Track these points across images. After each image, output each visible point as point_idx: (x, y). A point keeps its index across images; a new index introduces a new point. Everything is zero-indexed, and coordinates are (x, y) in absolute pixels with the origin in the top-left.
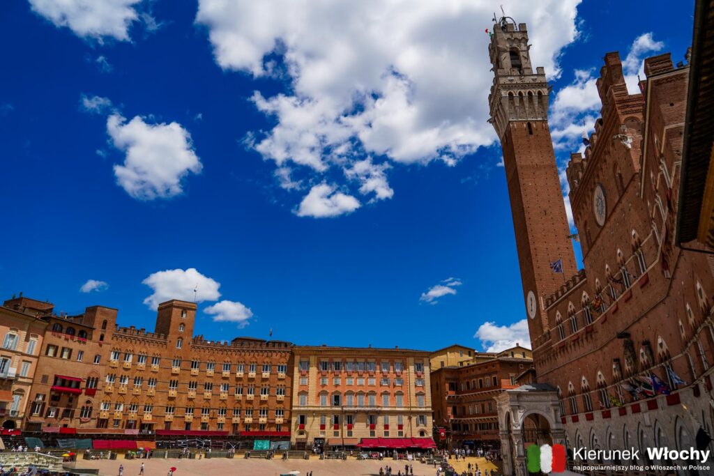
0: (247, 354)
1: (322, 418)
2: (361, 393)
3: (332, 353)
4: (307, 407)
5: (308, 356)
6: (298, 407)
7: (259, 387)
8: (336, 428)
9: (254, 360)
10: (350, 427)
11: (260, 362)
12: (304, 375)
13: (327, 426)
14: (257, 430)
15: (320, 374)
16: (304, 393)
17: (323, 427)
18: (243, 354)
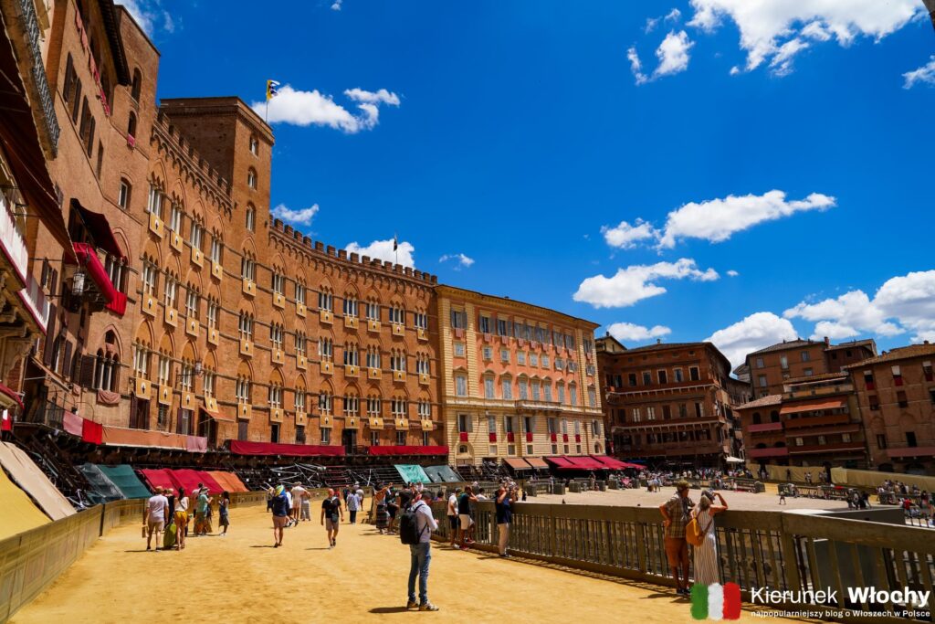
0: (361, 279)
1: (490, 423)
2: (536, 380)
3: (494, 304)
4: (469, 399)
5: (462, 302)
6: (455, 398)
7: (388, 353)
8: (511, 439)
9: (373, 294)
10: (530, 439)
11: (385, 302)
12: (459, 338)
13: (499, 437)
14: (389, 443)
15: (480, 340)
16: (461, 373)
17: (493, 437)
18: (353, 277)
